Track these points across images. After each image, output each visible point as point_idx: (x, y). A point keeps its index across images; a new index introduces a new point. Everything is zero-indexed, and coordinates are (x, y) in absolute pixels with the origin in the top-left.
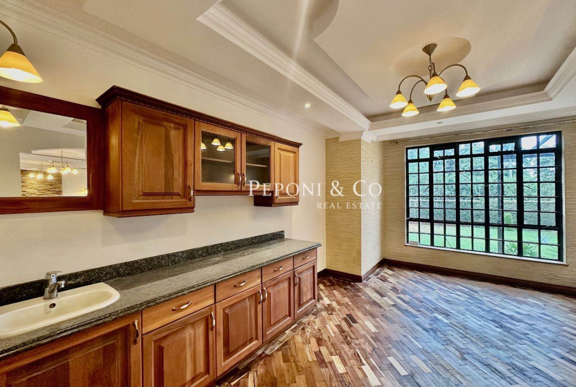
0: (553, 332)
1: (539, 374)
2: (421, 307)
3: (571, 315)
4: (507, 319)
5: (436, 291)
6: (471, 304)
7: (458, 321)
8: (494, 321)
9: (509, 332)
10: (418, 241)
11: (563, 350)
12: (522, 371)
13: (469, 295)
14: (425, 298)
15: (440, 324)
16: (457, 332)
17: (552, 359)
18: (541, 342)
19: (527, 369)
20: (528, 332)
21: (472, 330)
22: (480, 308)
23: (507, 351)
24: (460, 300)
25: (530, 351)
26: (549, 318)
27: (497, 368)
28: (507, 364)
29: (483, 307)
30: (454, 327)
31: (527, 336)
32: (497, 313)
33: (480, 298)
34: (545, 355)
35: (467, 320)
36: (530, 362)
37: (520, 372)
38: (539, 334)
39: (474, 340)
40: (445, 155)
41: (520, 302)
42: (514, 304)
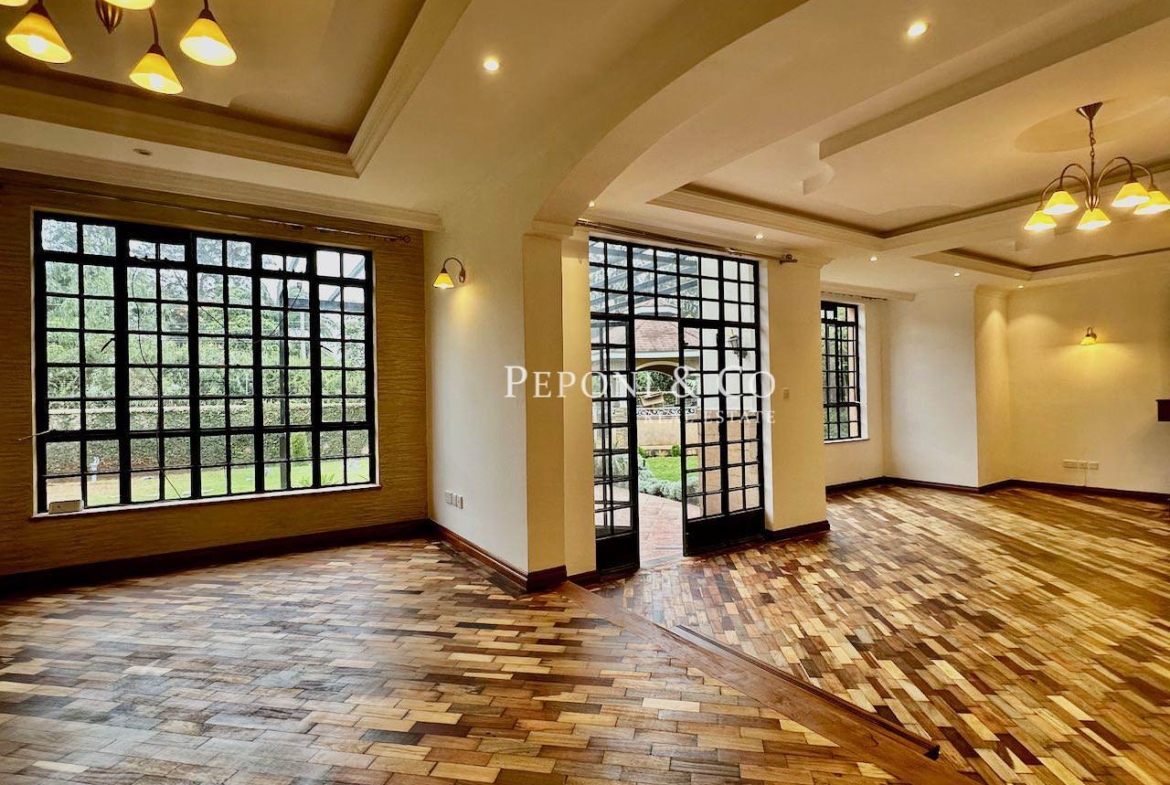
0: (363, 601)
1: (343, 676)
2: (86, 669)
3: (385, 565)
4: (294, 611)
5: (138, 615)
6: (224, 612)
7: (190, 659)
8: (272, 624)
9: (298, 631)
10: (79, 497)
11: (374, 620)
12: (318, 687)
13: (219, 595)
14: (99, 644)
15: (145, 686)
16: (188, 683)
17: (361, 642)
18: (347, 624)
19: (327, 677)
20: (327, 617)
21: (227, 661)
22: (242, 611)
23: (295, 664)
24: (199, 613)
25: (332, 645)
26: (359, 582)
27: (275, 706)
28: (295, 688)
29: (250, 606)
30: (182, 674)
31: (328, 623)
32: (277, 607)
33: (246, 592)
34: (353, 640)
35: (217, 645)
36: (331, 664)
37: (315, 689)
38: (345, 612)
39: (230, 679)
40: (162, 258)
41: (315, 574)
42: (308, 579)
